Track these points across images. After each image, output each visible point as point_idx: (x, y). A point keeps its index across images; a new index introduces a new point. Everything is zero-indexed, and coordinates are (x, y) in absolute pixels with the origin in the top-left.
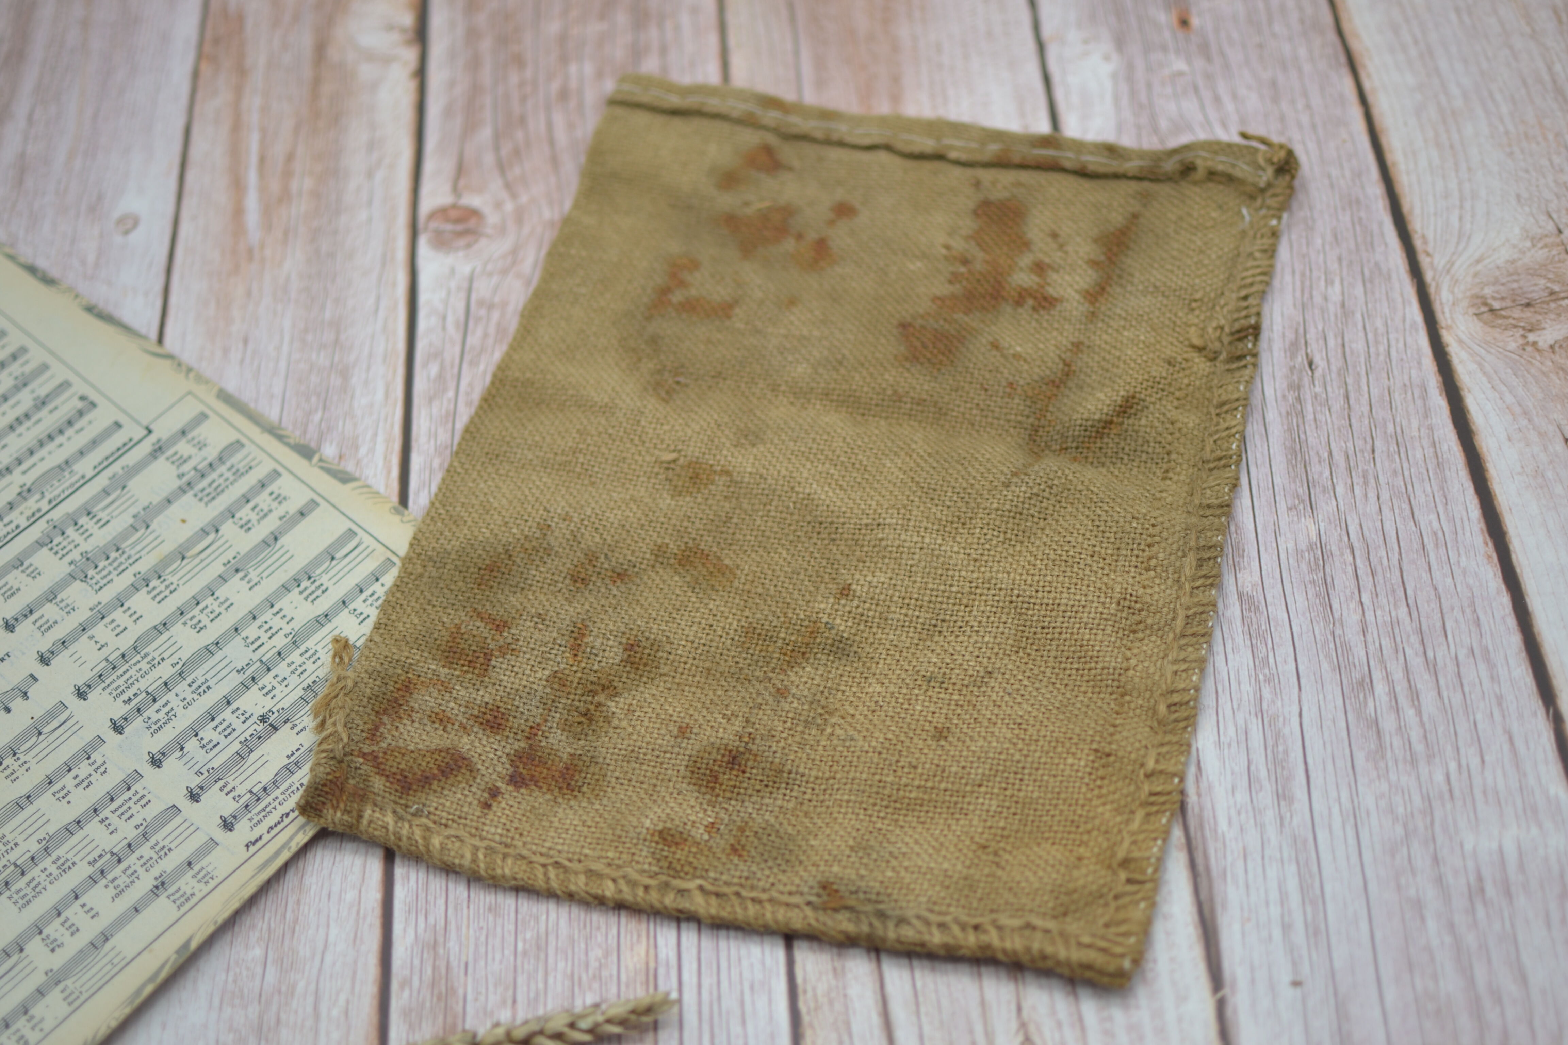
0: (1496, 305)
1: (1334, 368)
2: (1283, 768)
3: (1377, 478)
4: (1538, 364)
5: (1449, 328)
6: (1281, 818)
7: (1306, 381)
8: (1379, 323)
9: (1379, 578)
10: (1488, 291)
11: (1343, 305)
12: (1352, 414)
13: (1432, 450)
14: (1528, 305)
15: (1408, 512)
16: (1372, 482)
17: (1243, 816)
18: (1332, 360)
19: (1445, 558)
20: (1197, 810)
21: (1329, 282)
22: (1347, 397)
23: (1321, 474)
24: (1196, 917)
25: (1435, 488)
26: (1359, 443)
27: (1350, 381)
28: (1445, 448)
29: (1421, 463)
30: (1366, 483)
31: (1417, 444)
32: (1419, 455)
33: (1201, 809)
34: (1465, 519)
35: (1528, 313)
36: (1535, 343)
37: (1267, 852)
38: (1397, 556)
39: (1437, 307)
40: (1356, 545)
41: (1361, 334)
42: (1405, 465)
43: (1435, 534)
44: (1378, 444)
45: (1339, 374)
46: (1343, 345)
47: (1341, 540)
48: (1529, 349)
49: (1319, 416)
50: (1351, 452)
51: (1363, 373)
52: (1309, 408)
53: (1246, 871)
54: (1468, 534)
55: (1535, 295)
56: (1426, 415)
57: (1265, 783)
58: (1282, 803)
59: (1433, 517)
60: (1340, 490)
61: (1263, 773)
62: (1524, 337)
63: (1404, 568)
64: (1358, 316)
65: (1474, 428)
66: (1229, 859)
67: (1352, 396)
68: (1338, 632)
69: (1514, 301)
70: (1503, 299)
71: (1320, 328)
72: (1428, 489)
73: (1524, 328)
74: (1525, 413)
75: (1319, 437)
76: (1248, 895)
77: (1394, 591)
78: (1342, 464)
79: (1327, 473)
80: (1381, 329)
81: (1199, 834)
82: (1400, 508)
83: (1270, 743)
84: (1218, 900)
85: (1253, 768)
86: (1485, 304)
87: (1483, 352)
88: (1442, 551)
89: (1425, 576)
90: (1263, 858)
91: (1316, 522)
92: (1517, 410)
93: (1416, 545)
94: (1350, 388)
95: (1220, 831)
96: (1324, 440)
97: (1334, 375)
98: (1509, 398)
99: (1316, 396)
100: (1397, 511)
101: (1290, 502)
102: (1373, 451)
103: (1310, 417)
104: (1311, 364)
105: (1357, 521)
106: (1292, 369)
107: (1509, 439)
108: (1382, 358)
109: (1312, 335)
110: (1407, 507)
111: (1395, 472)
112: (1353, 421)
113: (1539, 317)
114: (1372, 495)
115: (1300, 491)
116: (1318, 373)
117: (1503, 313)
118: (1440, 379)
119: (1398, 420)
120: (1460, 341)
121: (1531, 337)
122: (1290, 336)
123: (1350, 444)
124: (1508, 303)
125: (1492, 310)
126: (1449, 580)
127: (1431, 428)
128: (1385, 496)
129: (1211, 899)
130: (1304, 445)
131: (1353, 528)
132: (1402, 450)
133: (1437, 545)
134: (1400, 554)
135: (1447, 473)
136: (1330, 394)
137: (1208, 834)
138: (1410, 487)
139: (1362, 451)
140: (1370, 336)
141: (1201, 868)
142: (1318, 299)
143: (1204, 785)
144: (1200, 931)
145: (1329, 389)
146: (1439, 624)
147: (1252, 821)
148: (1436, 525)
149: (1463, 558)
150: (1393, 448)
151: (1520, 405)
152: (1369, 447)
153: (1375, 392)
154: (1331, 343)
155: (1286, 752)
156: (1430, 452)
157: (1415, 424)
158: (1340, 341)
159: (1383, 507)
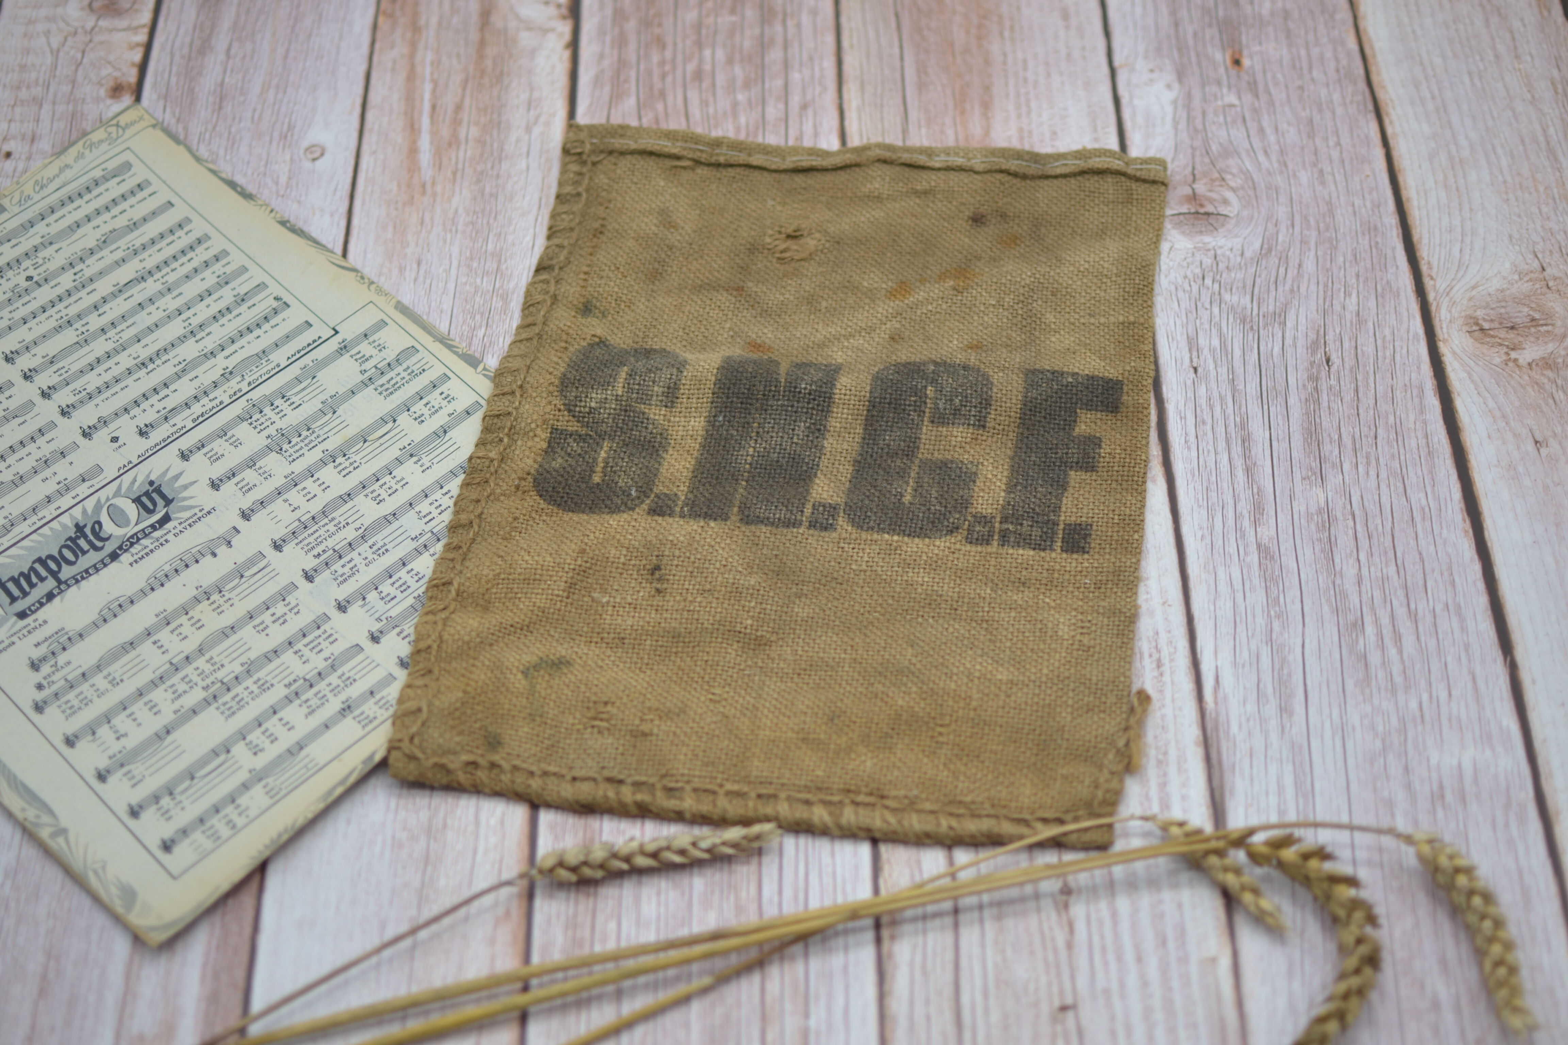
0: (1486, 325)
1: (1347, 366)
2: (1286, 687)
3: (1377, 460)
4: (1517, 377)
5: (1445, 341)
6: (1283, 727)
7: (1324, 374)
8: (1387, 332)
9: (1375, 541)
10: (1480, 313)
11: (1358, 314)
12: (1360, 405)
13: (1424, 441)
14: (1512, 328)
15: (1401, 490)
16: (1374, 462)
17: (1251, 723)
18: (1346, 359)
19: (1429, 529)
20: (1214, 715)
21: (1347, 294)
22: (1357, 391)
23: (1331, 452)
24: (1208, 800)
25: (1426, 472)
26: (1365, 430)
27: (1360, 377)
28: (1436, 439)
29: (1415, 450)
30: (1368, 463)
31: (1412, 435)
32: (1414, 444)
33: (1217, 714)
34: (1448, 499)
35: (1512, 335)
36: (1516, 360)
37: (1270, 753)
38: (1390, 524)
39: (1436, 323)
40: (1357, 513)
41: (1372, 340)
42: (1402, 451)
43: (1423, 509)
44: (1380, 431)
45: (1351, 371)
46: (1356, 347)
47: (1345, 508)
48: (1511, 364)
49: (1332, 405)
50: (1357, 436)
51: (1372, 371)
52: (1324, 397)
53: (1251, 767)
54: (1450, 512)
55: (1519, 320)
56: (1422, 411)
57: (1271, 698)
58: (1284, 715)
59: (1422, 495)
60: (1346, 467)
61: (1270, 690)
62: (1507, 354)
63: (1396, 535)
64: (1370, 324)
65: (1460, 425)
66: (1238, 756)
67: (1361, 390)
68: (1338, 582)
69: (1501, 323)
70: (1492, 321)
71: (1338, 332)
72: (1419, 472)
73: (1507, 347)
74: (1504, 417)
75: (1331, 422)
76: (1252, 785)
77: (1386, 553)
78: (1350, 446)
79: (1336, 452)
80: (1389, 337)
81: (1214, 735)
82: (1395, 486)
83: (1277, 666)
84: (1227, 788)
85: (1261, 685)
86: (1477, 324)
87: (1472, 364)
88: (1428, 523)
89: (1412, 543)
90: (1266, 757)
91: (1325, 491)
92: (1498, 414)
93: (1407, 517)
94: (1359, 383)
95: (1231, 734)
96: (1336, 424)
97: (1347, 372)
98: (1491, 404)
99: (1331, 388)
100: (1392, 488)
101: (1304, 473)
102: (1376, 438)
103: (1325, 404)
104: (1328, 361)
105: (1359, 493)
106: (1312, 363)
107: (1489, 437)
108: (1387, 361)
109: (1330, 337)
110: (1401, 486)
111: (1393, 456)
112: (1361, 411)
113: (1521, 339)
114: (1373, 473)
115: (1313, 464)
116: (1334, 369)
117: (1491, 332)
118: (1435, 382)
119: (1398, 413)
120: (1454, 353)
121: (1513, 355)
122: (1312, 336)
123: (1357, 430)
124: (1496, 325)
125: (1482, 330)
126: (1432, 548)
127: (1425, 422)
128: (1383, 474)
129: (1222, 787)
130: (1318, 427)
131: (1355, 499)
132: (1400, 439)
133: (1423, 519)
134: (1393, 523)
135: (1436, 460)
136: (1343, 387)
137: (1222, 735)
138: (1404, 470)
139: (1367, 437)
140: (1379, 342)
141: (1214, 761)
142: (1337, 307)
143: (1220, 695)
144: (1211, 811)
145: (1342, 383)
146: (1421, 582)
147: (1258, 728)
148: (1424, 502)
149: (1445, 531)
150: (1393, 436)
151: (1500, 409)
152: (1372, 433)
153: (1380, 389)
154: (1346, 345)
155: (1289, 675)
156: (1423, 442)
157: (1412, 418)
158: (1353, 344)
159: (1382, 484)
